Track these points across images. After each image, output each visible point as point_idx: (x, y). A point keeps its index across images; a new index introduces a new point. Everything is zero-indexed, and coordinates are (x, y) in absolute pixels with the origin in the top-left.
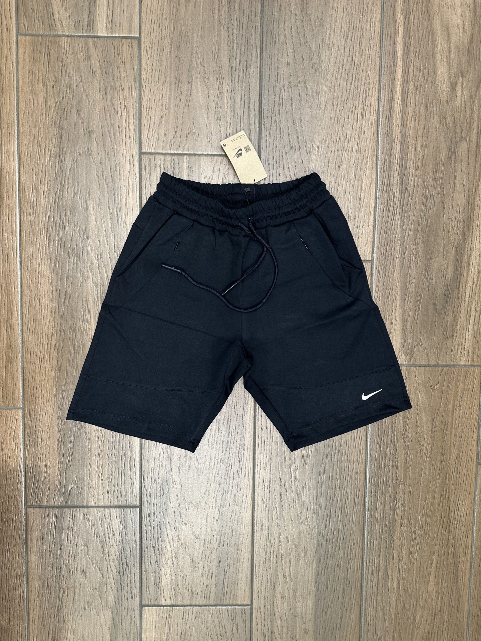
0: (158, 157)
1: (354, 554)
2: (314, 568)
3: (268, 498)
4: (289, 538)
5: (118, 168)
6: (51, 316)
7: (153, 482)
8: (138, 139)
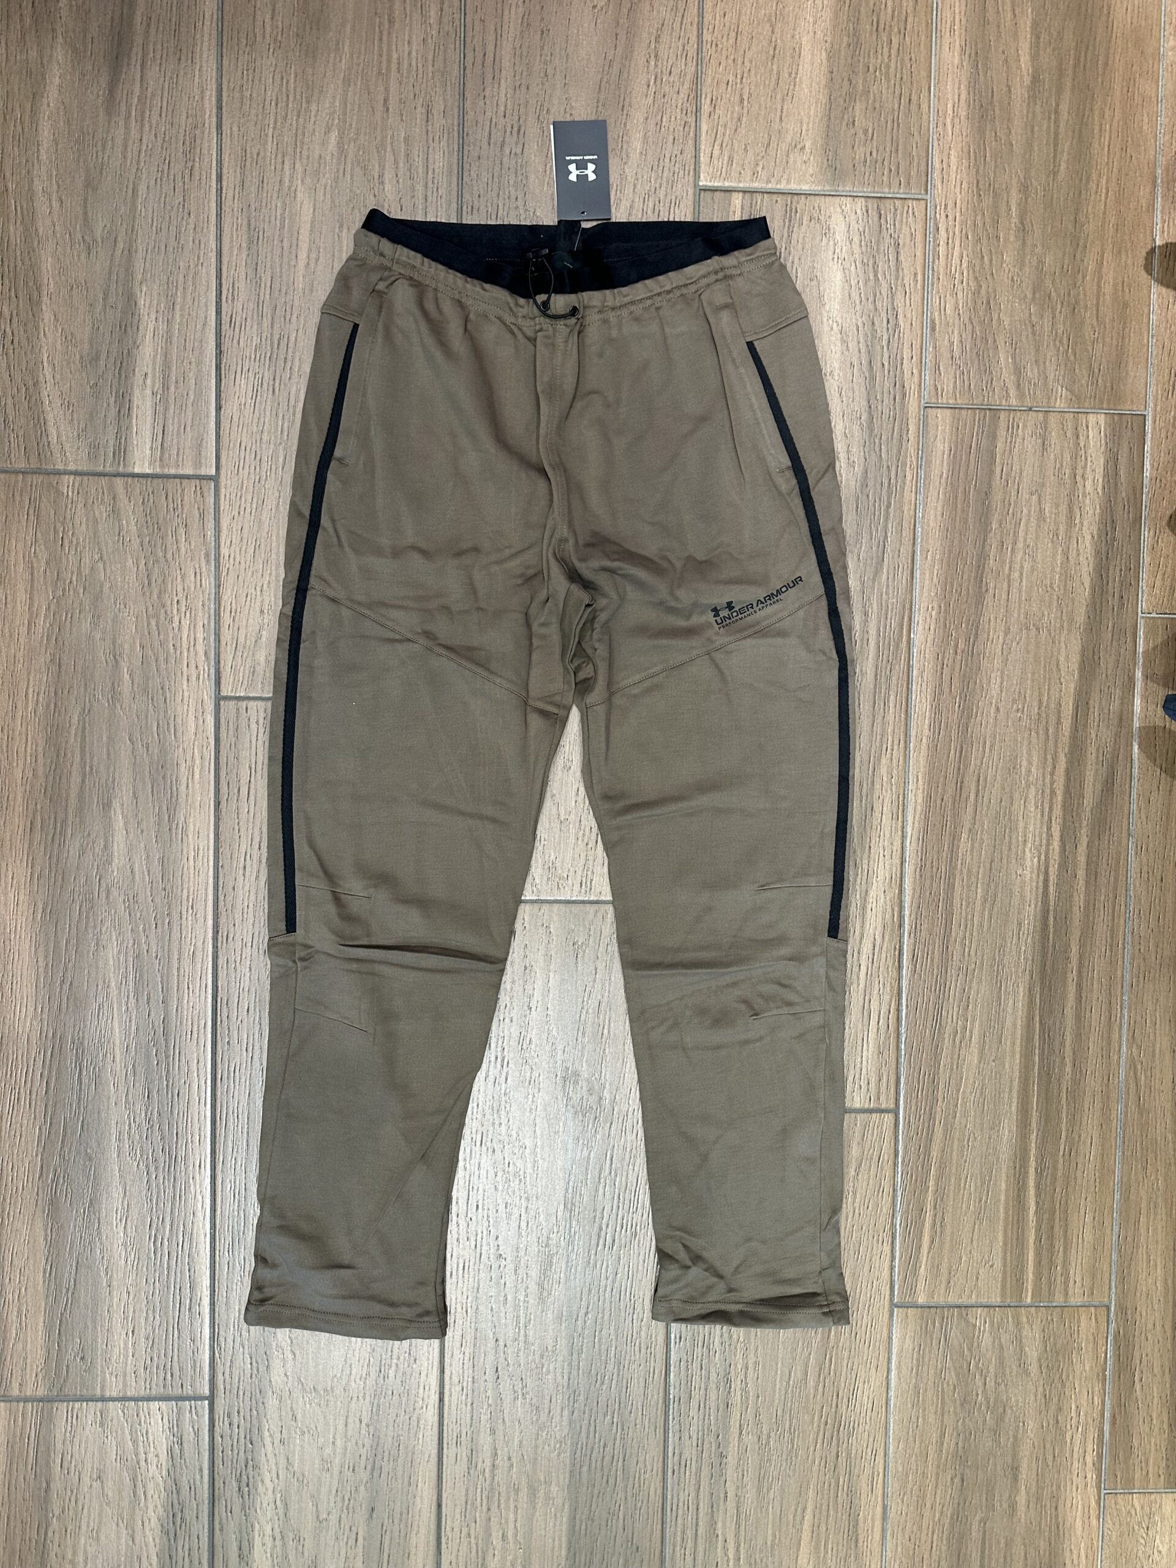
0: (251, 704)
1: (646, 1493)
2: (564, 1520)
3: (470, 1379)
4: (514, 1460)
5: (172, 726)
6: (35, 1017)
7: (237, 1345)
8: (213, 671)
